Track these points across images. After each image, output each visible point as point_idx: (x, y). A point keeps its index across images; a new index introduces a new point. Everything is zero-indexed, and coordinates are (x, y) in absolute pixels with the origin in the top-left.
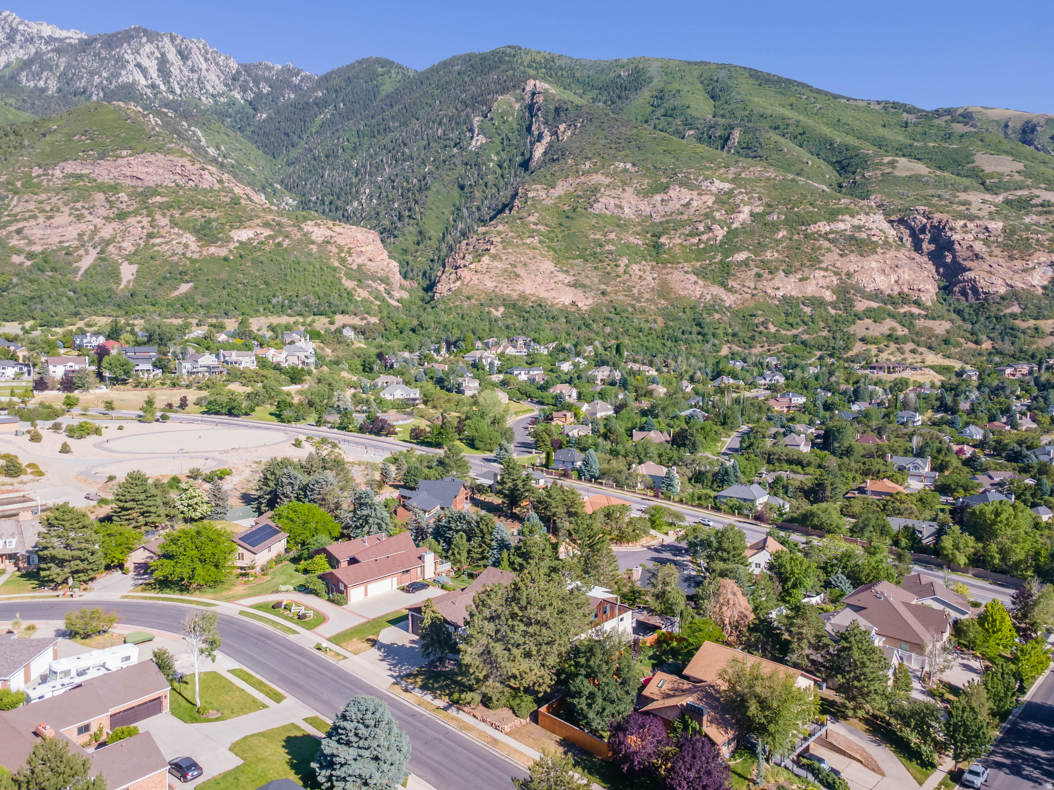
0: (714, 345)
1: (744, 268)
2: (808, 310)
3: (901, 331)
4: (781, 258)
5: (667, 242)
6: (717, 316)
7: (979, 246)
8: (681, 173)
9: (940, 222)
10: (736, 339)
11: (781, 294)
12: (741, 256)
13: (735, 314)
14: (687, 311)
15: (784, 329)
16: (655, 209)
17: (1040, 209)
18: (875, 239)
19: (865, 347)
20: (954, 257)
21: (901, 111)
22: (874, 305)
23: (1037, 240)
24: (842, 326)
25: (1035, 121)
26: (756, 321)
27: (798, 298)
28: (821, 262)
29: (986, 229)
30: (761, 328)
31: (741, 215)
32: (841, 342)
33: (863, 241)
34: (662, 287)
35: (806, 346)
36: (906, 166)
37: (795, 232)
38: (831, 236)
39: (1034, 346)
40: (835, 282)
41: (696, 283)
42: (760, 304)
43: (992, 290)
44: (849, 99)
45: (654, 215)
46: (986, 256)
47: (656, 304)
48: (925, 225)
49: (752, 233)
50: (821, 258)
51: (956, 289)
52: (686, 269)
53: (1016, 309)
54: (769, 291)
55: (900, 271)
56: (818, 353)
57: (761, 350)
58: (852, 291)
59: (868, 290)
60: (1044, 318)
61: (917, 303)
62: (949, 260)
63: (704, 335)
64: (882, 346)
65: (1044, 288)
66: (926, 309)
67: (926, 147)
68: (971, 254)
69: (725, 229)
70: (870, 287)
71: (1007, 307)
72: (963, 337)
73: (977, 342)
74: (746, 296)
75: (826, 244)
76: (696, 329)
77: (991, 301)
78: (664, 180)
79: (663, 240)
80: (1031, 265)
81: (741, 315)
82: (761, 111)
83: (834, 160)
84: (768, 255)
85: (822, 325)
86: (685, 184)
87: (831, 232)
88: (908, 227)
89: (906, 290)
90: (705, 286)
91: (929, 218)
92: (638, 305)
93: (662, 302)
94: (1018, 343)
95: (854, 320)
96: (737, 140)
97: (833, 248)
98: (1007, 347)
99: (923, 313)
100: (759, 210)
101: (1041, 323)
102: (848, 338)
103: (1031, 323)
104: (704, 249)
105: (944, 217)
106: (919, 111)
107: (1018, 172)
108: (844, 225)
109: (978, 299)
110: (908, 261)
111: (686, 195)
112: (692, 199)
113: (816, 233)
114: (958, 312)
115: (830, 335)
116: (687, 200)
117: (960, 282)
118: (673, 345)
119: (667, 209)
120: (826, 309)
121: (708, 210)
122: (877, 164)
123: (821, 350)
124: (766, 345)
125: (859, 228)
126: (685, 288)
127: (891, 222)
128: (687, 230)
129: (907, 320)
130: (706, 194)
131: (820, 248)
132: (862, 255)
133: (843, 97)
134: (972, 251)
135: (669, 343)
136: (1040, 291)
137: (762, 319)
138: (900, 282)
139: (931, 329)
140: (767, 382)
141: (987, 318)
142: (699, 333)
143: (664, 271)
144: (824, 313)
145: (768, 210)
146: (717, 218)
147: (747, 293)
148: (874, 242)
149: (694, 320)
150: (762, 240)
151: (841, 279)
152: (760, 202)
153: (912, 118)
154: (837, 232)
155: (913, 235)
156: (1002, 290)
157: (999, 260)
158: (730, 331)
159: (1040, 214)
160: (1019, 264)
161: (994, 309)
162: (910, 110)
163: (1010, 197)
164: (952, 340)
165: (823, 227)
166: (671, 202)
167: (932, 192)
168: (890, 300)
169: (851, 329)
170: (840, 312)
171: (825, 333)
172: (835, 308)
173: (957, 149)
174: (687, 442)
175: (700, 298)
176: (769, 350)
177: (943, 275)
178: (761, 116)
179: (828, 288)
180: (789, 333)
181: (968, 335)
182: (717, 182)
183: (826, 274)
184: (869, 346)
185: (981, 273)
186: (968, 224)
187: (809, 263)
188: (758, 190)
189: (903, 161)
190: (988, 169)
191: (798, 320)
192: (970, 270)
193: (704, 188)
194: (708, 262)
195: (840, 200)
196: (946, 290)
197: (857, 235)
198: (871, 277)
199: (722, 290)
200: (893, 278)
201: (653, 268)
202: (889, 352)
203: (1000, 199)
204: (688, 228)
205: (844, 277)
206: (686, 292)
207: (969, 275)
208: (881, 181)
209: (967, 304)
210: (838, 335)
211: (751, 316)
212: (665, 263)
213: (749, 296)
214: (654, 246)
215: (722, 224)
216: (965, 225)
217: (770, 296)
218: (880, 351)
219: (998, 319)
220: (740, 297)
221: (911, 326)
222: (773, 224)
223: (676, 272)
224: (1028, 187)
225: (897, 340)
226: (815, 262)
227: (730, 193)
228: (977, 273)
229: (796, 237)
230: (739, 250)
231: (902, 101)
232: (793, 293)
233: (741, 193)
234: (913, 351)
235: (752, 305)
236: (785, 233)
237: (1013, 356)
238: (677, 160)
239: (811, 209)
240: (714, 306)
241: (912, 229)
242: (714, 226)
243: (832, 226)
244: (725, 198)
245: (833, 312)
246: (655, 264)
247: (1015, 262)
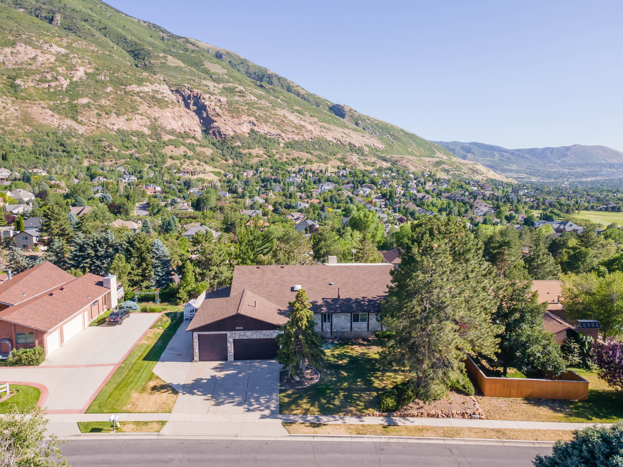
0: (78, 159)
1: (87, 109)
2: (135, 139)
3: (190, 153)
4: (112, 105)
5: (22, 84)
6: (75, 140)
7: (218, 110)
8: (24, 34)
9: (197, 94)
10: (92, 156)
11: (117, 128)
12: (84, 101)
13: (88, 139)
14: (50, 135)
15: (123, 150)
16: (7, 58)
17: (239, 94)
18: (166, 99)
19: (173, 162)
20: (207, 114)
21: (158, 30)
22: (173, 138)
23: (242, 109)
24: (158, 149)
25: (221, 52)
26: (104, 145)
27: (127, 131)
28: (138, 110)
29: (219, 100)
30: (108, 149)
31: (78, 72)
32: (160, 159)
33: (160, 99)
34: (25, 116)
35: (139, 161)
36: (172, 61)
37: (118, 89)
38: (141, 95)
39: (250, 163)
40: (148, 123)
41: (52, 116)
42: (104, 134)
43: (227, 133)
44: (126, 15)
45: (7, 63)
46: (222, 115)
47: (23, 129)
48: (190, 95)
49: (89, 86)
50: (138, 107)
51: (211, 132)
52: (42, 105)
53: (239, 144)
54: (108, 126)
55: (183, 119)
56: (148, 165)
57: (111, 163)
58: (159, 129)
59: (168, 129)
60: (252, 148)
61: (194, 138)
62: (205, 115)
63: (68, 153)
64: (182, 161)
65: (249, 133)
66: (199, 141)
67: (179, 53)
68: (215, 113)
69: (68, 80)
70: (169, 128)
71: (235, 143)
72: (220, 157)
73: (226, 160)
74: (93, 127)
75: (139, 99)
76: (61, 148)
77: (228, 139)
78: (12, 38)
79: (18, 82)
80: (242, 122)
81: (92, 140)
82: (72, 7)
83: (129, 50)
84: (103, 102)
85: (146, 148)
86: (29, 42)
87: (141, 92)
88: (181, 95)
89: (188, 130)
90: (60, 119)
91: (191, 91)
92: (6, 128)
93: (28, 127)
94: (244, 160)
95: (164, 146)
96: (59, 22)
97: (144, 102)
98: (239, 162)
99: (199, 144)
100: (91, 71)
101: (251, 151)
102: (163, 156)
103: (247, 151)
104: (54, 92)
105: (200, 92)
106: (168, 33)
107: (226, 74)
108: (147, 88)
109: (221, 138)
110: (186, 114)
111: (32, 52)
112: (37, 55)
113: (132, 91)
114: (214, 144)
115: (152, 154)
116: (33, 55)
117: (212, 128)
118: (45, 158)
119: (17, 59)
120: (146, 139)
121: (52, 65)
122: (156, 56)
123: (148, 163)
124: (114, 160)
125: (157, 92)
126: (44, 119)
127: (172, 91)
128: (38, 77)
129: (191, 147)
130: (48, 53)
131: (135, 101)
132: (161, 108)
133: (123, 13)
134: (215, 112)
135: (42, 157)
136: (247, 135)
137: (107, 144)
138: (184, 125)
139: (204, 153)
140: (126, 181)
141: (227, 148)
142: (64, 151)
143: (23, 105)
144: (146, 141)
145: (97, 72)
146: (60, 72)
147: (93, 126)
148: (166, 101)
149: (57, 142)
150: (96, 91)
151: (151, 121)
152: (90, 66)
153: (165, 35)
154: (144, 93)
155: (184, 100)
156: (232, 134)
157: (227, 117)
158: (87, 150)
159: (240, 96)
160: (237, 121)
161: (229, 143)
162: (163, 31)
163: (225, 86)
164: (215, 158)
165: (135, 88)
166: (20, 55)
167: (189, 77)
168: (180, 135)
169: (163, 151)
170: (155, 141)
171: (149, 153)
172: (151, 138)
173: (195, 57)
174: (122, 210)
175: (58, 127)
176: (116, 163)
177: (202, 124)
178: (73, 10)
179: (145, 126)
180: (127, 153)
181: (221, 156)
182: (55, 46)
183: (142, 117)
184: (175, 161)
185: (221, 124)
186: (211, 97)
187: (130, 110)
188: (87, 57)
189: (170, 58)
190: (212, 71)
191: (131, 144)
192: (216, 122)
193: (45, 49)
194: (59, 102)
195: (142, 73)
196: (206, 132)
197: (156, 95)
198: (168, 121)
199: (74, 122)
200: (180, 123)
201: (13, 102)
202: (186, 164)
203: (221, 86)
204: (38, 76)
205: (153, 120)
206: (46, 122)
207: (216, 124)
208: (161, 67)
209: (217, 140)
210: (157, 155)
211: (99, 141)
212: (24, 99)
213: (95, 128)
214: (11, 86)
215: (65, 76)
216: (210, 97)
217: (109, 129)
218: (182, 164)
219: (233, 148)
220: (88, 128)
221: (194, 151)
222: (102, 82)
223: (35, 107)
224: (232, 82)
225: (189, 158)
226: (134, 109)
227: (66, 56)
228: (219, 123)
229: (119, 92)
230: (82, 96)
231: (158, 25)
232: (124, 128)
233: (75, 57)
234: (198, 164)
235: (98, 134)
236: (112, 89)
237: (243, 167)
238: (19, 25)
239: (126, 76)
240: (70, 134)
241: (183, 96)
242: (59, 77)
243: (141, 89)
244: (64, 58)
245: (151, 141)
246: (14, 99)
247: (235, 119)
